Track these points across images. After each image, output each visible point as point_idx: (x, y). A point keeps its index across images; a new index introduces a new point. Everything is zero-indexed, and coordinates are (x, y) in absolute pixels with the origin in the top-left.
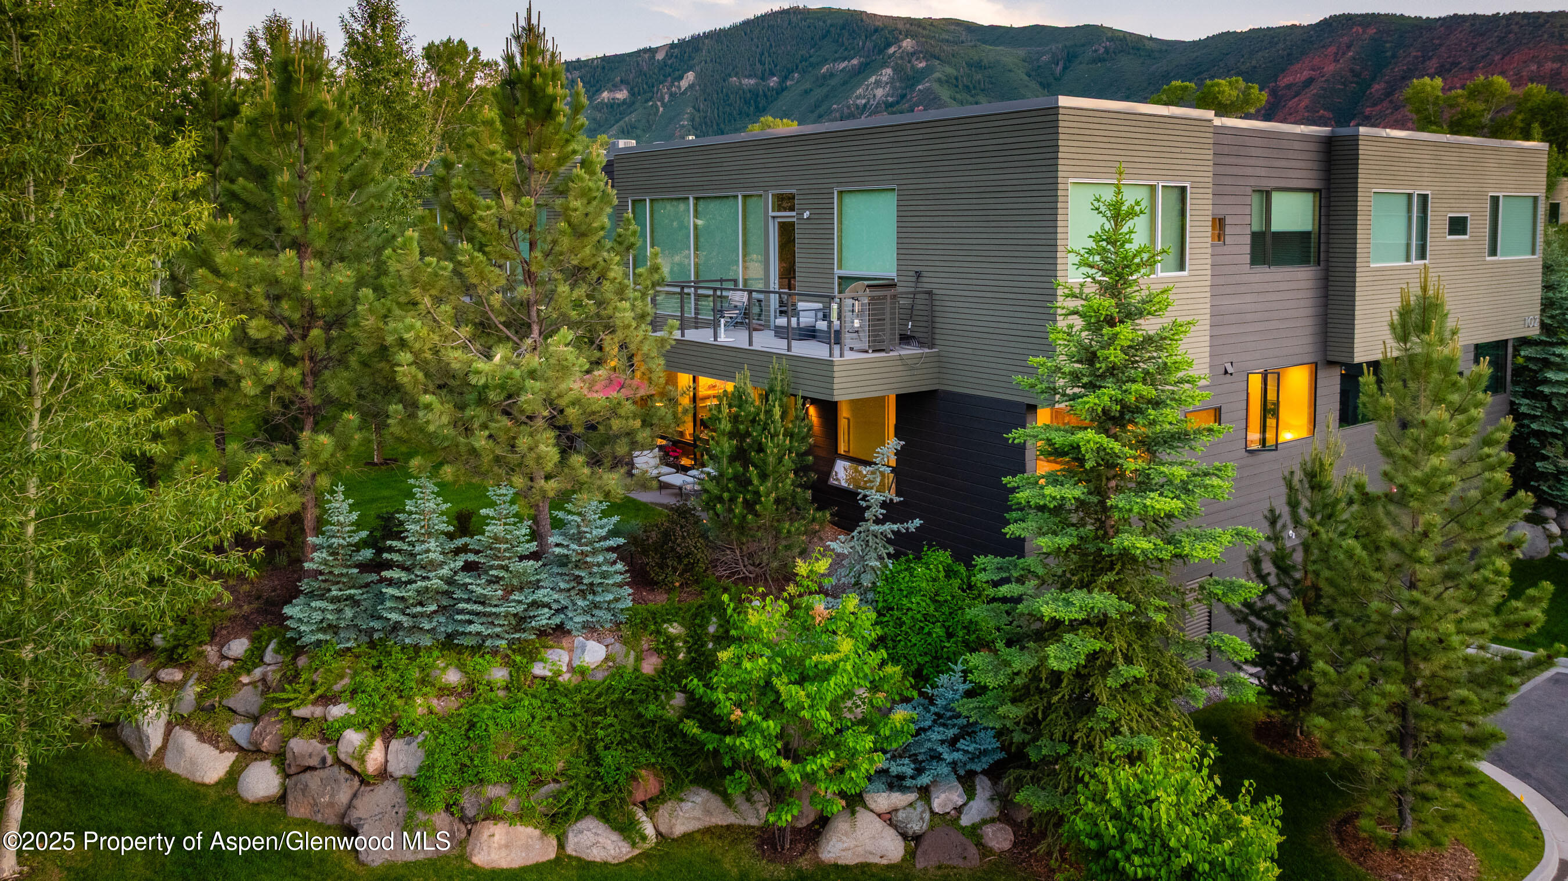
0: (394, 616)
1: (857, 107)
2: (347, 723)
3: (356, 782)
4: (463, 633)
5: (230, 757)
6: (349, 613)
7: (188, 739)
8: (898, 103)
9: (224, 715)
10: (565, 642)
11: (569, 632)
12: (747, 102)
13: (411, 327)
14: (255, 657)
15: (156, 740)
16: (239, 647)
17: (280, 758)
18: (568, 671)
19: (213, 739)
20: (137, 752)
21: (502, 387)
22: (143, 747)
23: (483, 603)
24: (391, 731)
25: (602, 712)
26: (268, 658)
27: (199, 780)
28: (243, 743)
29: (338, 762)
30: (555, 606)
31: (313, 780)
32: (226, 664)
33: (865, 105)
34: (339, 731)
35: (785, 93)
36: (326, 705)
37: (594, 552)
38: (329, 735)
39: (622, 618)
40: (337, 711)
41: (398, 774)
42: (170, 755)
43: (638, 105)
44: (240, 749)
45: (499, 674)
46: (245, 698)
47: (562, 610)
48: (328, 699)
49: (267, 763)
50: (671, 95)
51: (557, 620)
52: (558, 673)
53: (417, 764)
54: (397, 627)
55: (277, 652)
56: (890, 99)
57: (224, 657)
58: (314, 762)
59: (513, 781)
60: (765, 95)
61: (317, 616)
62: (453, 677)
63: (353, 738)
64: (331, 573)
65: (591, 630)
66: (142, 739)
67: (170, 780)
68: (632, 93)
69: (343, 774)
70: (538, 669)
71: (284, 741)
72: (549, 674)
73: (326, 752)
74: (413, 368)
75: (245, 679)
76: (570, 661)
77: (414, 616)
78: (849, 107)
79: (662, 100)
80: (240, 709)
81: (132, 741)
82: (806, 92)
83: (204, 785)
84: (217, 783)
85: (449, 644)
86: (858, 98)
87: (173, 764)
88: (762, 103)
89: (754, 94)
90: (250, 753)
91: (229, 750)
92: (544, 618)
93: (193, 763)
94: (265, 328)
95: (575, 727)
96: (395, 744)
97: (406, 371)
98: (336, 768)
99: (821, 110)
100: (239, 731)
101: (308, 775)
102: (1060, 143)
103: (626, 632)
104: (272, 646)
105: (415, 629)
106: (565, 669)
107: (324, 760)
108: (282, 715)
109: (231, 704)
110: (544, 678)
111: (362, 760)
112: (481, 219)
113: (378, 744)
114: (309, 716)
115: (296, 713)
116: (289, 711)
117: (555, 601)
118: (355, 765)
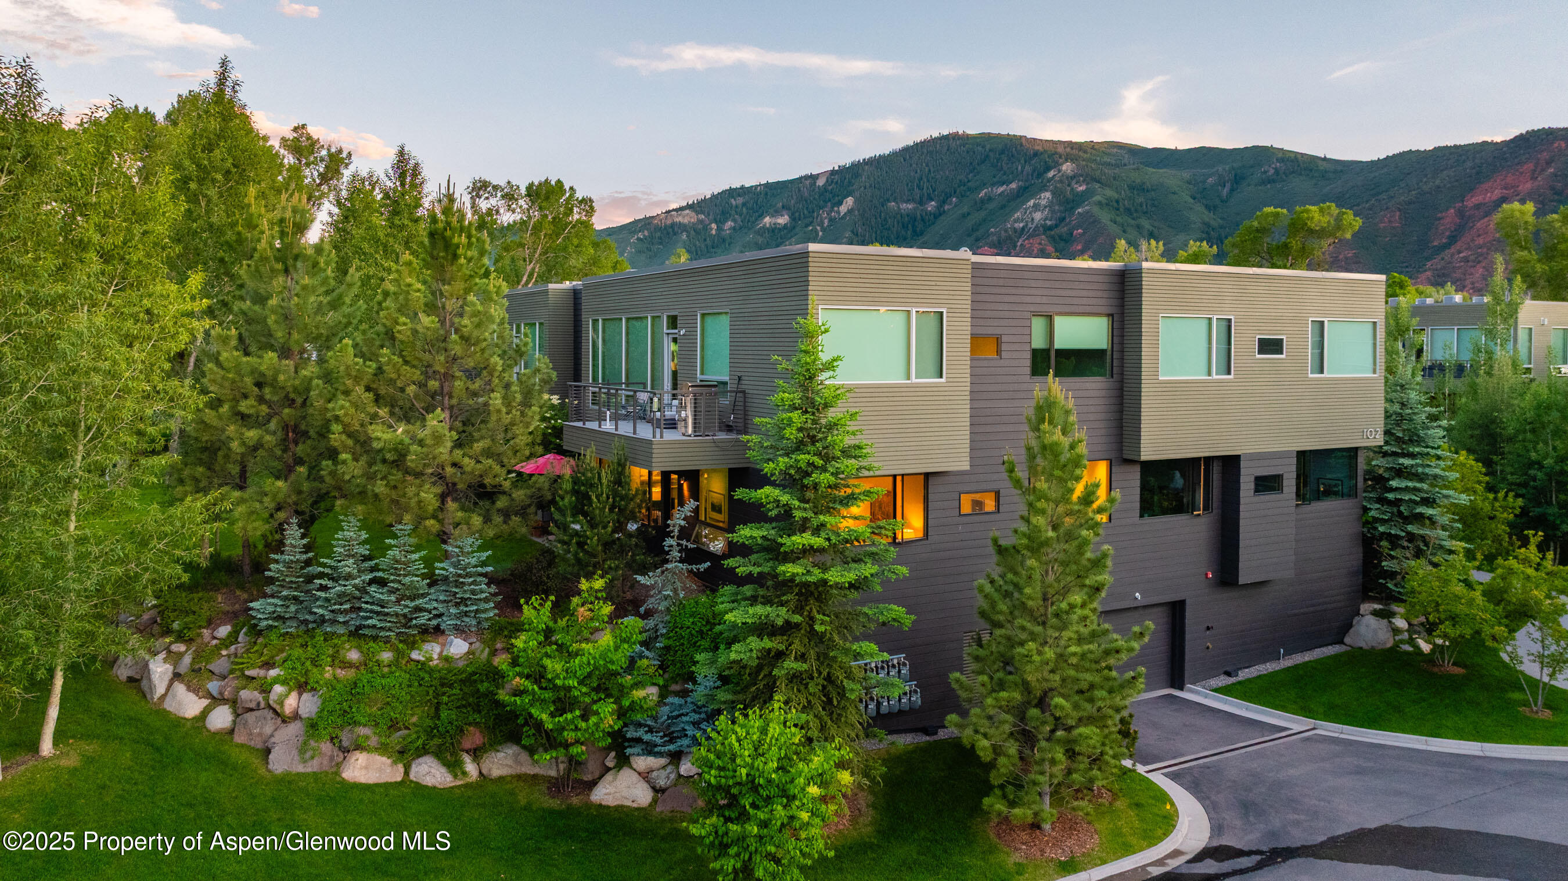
0: (320, 611)
1: (1015, 230)
2: (276, 680)
3: (279, 721)
4: (365, 626)
5: (205, 702)
6: (293, 608)
7: (180, 688)
8: (1056, 226)
9: (207, 675)
10: (441, 639)
11: (443, 632)
12: (905, 227)
13: (342, 407)
14: (233, 638)
15: (160, 690)
16: (224, 631)
17: (234, 703)
18: (439, 659)
19: (194, 689)
20: (149, 696)
21: (395, 449)
22: (152, 693)
23: (383, 607)
24: (302, 687)
25: (451, 686)
26: (240, 639)
27: (181, 715)
28: (215, 693)
29: (270, 707)
30: (434, 612)
31: (250, 717)
32: (215, 642)
33: (1023, 229)
34: (272, 685)
35: (942, 218)
36: (268, 670)
37: (469, 575)
38: (266, 690)
39: (486, 625)
40: (273, 673)
41: (304, 716)
42: (168, 699)
43: (797, 229)
44: (213, 698)
45: (386, 656)
46: (220, 665)
47: (440, 615)
48: (268, 665)
49: (227, 707)
50: (831, 220)
51: (434, 622)
52: (431, 659)
53: (316, 710)
54: (322, 621)
55: (246, 634)
56: (1049, 223)
57: (215, 638)
58: (253, 705)
59: (377, 725)
60: (923, 220)
61: (271, 609)
62: (354, 656)
63: (278, 689)
64: (284, 580)
65: (460, 631)
66: (152, 687)
67: (165, 714)
68: (793, 218)
69: (270, 714)
70: (415, 655)
71: (237, 690)
72: (423, 659)
73: (261, 699)
74: (344, 437)
75: (224, 653)
76: (442, 652)
77: (333, 611)
78: (1006, 231)
79: (821, 224)
80: (216, 671)
81: (146, 689)
82: (964, 216)
83: (185, 719)
84: (193, 718)
85: (356, 634)
86: (1016, 221)
87: (169, 705)
88: (920, 226)
89: (912, 218)
90: (217, 700)
91: (203, 697)
92: (423, 619)
93: (180, 704)
94: (253, 406)
95: (428, 694)
96: (306, 696)
97: (336, 436)
98: (266, 711)
99: (979, 233)
100: (213, 686)
101: (248, 714)
102: (810, 278)
103: (487, 635)
104: (244, 630)
105: (334, 622)
106: (435, 656)
107: (259, 704)
108: (238, 673)
109: (211, 667)
110: (418, 662)
111: (281, 704)
112: (399, 332)
113: (294, 695)
114: (255, 675)
115: (247, 673)
116: (242, 670)
117: (435, 608)
118: (278, 708)
